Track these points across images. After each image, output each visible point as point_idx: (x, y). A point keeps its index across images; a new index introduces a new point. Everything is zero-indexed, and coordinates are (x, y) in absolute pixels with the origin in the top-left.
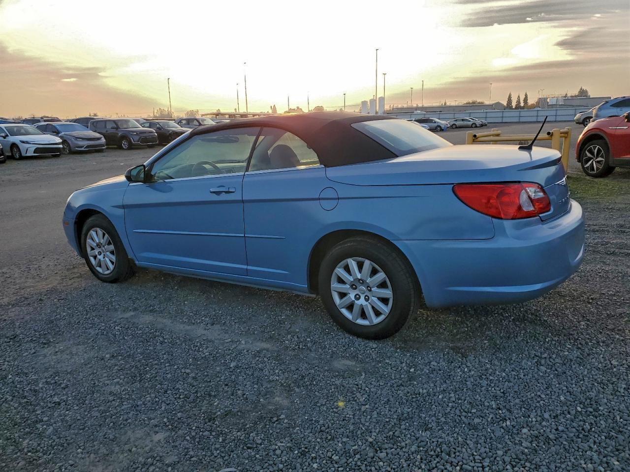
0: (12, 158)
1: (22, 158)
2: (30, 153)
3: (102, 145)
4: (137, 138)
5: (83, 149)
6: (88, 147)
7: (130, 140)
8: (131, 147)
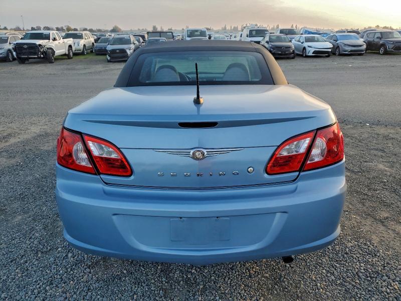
0: (301, 56)
1: (307, 57)
2: (311, 54)
3: (362, 51)
4: (392, 46)
5: (347, 53)
6: (351, 51)
7: (386, 47)
8: (387, 53)
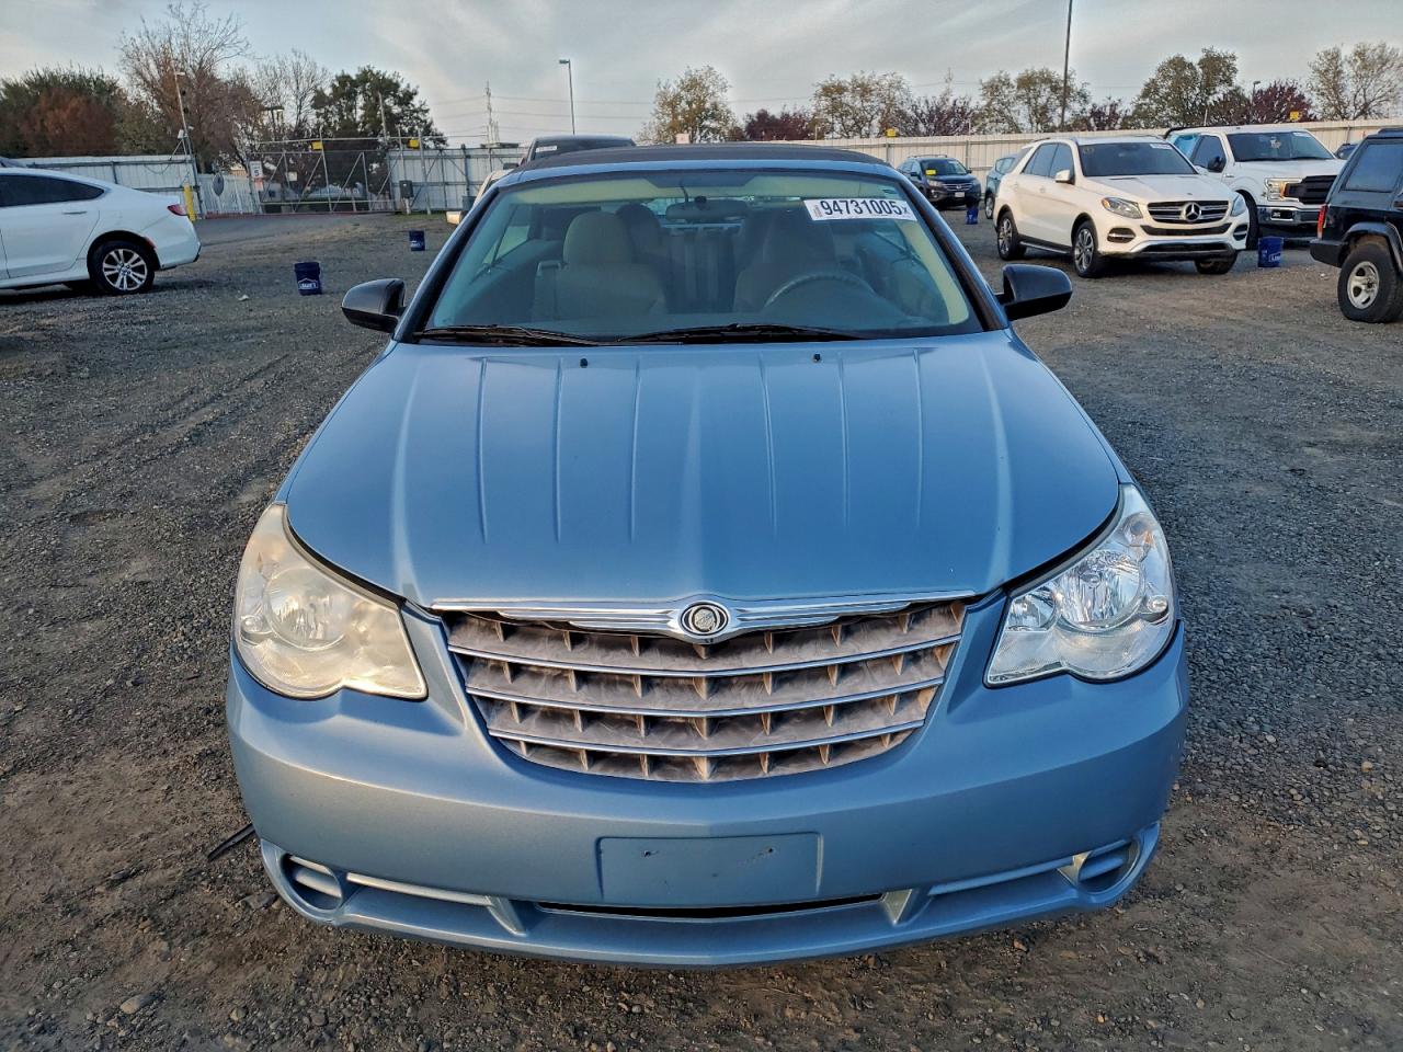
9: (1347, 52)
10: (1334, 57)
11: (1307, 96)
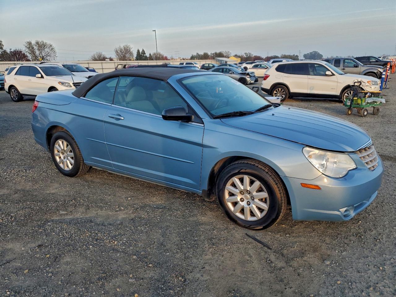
9: (33, 42)
10: (30, 43)
11: (25, 53)
